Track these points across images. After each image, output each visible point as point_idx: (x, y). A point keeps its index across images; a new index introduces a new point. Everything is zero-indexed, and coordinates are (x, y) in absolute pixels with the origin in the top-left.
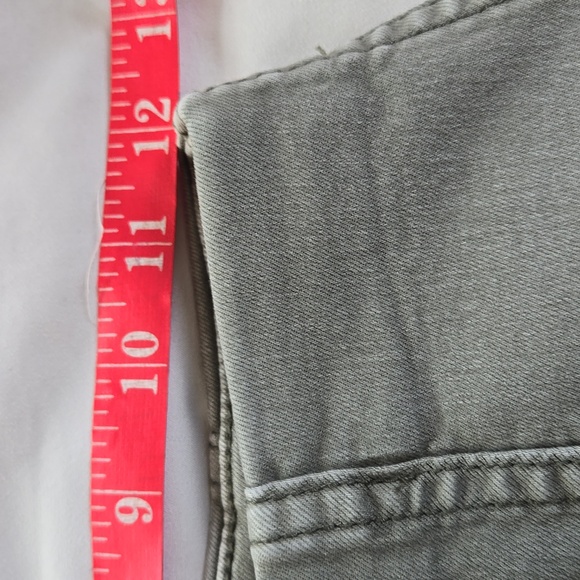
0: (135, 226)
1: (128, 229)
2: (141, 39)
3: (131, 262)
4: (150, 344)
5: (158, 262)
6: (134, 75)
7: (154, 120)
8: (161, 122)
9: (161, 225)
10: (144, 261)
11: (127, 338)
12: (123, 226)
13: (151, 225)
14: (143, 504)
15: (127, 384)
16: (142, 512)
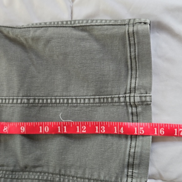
0: (65, 127)
1: (64, 126)
3: (59, 127)
4: (47, 131)
5: (59, 131)
6: (90, 126)
7: (82, 129)
8: (82, 130)
9: (65, 131)
10: (59, 129)
11: (48, 127)
12: (65, 125)
13: (65, 130)
14: (24, 131)
15: (41, 127)
16: (23, 131)
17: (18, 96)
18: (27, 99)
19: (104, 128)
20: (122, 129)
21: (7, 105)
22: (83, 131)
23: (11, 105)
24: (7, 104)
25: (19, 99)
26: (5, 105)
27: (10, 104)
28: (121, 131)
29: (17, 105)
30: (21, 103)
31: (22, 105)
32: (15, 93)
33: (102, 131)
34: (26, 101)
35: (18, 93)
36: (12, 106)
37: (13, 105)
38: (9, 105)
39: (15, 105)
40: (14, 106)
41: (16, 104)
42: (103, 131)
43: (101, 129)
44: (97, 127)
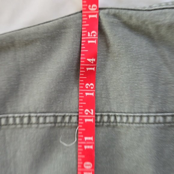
0: (86, 138)
2: (86, 95)
6: (85, 103)
7: (89, 114)
8: (91, 115)
10: (88, 147)
13: (89, 138)
17: (149, 113)
18: (163, 116)
19: (87, 84)
20: (89, 60)
21: (131, 125)
22: (92, 113)
23: (138, 125)
24: (129, 123)
25: (151, 116)
26: (127, 125)
27: (136, 123)
28: (92, 61)
29: (148, 125)
30: (155, 123)
31: (156, 125)
32: (143, 107)
33: (92, 88)
34: (161, 119)
35: (150, 107)
36: (140, 127)
37: (141, 125)
38: (134, 125)
39: (145, 125)
40: (143, 127)
41: (146, 123)
42: (92, 86)
43: (89, 88)
44: (87, 94)
